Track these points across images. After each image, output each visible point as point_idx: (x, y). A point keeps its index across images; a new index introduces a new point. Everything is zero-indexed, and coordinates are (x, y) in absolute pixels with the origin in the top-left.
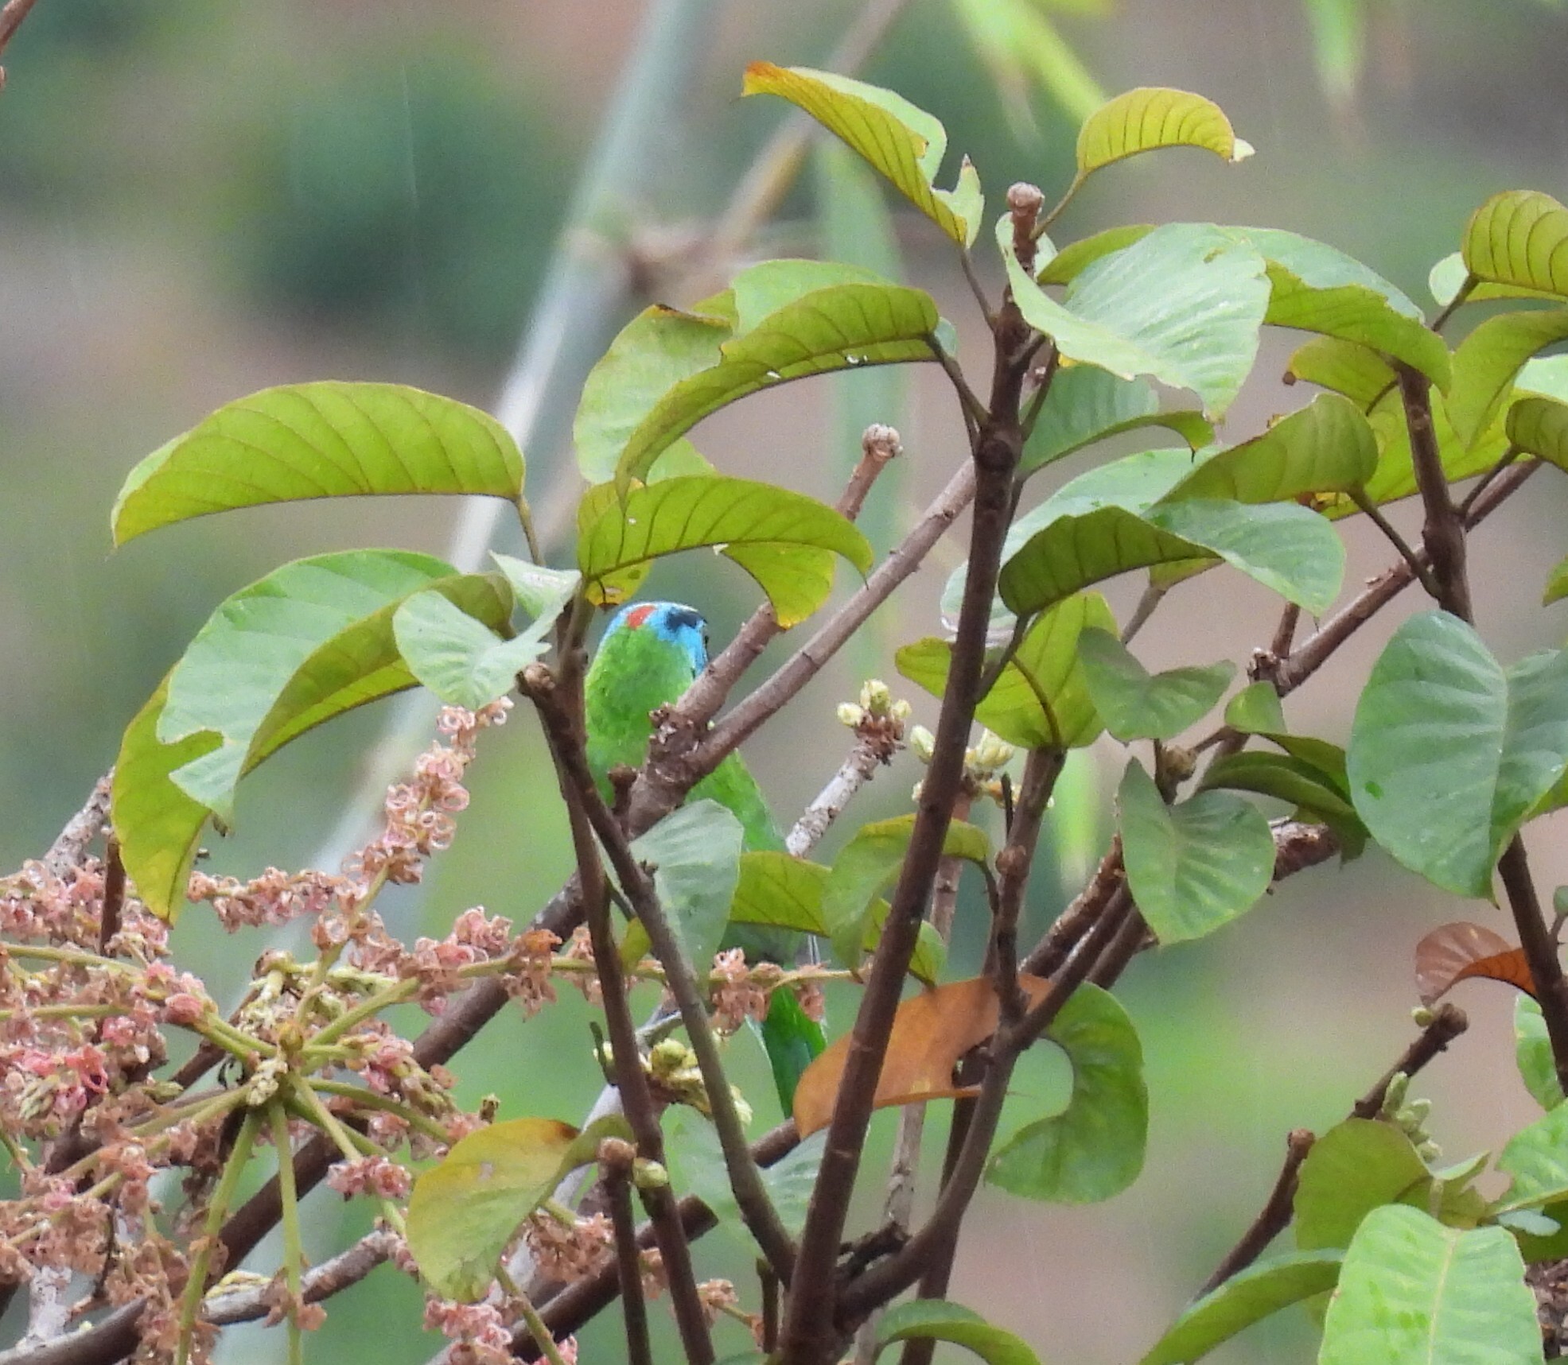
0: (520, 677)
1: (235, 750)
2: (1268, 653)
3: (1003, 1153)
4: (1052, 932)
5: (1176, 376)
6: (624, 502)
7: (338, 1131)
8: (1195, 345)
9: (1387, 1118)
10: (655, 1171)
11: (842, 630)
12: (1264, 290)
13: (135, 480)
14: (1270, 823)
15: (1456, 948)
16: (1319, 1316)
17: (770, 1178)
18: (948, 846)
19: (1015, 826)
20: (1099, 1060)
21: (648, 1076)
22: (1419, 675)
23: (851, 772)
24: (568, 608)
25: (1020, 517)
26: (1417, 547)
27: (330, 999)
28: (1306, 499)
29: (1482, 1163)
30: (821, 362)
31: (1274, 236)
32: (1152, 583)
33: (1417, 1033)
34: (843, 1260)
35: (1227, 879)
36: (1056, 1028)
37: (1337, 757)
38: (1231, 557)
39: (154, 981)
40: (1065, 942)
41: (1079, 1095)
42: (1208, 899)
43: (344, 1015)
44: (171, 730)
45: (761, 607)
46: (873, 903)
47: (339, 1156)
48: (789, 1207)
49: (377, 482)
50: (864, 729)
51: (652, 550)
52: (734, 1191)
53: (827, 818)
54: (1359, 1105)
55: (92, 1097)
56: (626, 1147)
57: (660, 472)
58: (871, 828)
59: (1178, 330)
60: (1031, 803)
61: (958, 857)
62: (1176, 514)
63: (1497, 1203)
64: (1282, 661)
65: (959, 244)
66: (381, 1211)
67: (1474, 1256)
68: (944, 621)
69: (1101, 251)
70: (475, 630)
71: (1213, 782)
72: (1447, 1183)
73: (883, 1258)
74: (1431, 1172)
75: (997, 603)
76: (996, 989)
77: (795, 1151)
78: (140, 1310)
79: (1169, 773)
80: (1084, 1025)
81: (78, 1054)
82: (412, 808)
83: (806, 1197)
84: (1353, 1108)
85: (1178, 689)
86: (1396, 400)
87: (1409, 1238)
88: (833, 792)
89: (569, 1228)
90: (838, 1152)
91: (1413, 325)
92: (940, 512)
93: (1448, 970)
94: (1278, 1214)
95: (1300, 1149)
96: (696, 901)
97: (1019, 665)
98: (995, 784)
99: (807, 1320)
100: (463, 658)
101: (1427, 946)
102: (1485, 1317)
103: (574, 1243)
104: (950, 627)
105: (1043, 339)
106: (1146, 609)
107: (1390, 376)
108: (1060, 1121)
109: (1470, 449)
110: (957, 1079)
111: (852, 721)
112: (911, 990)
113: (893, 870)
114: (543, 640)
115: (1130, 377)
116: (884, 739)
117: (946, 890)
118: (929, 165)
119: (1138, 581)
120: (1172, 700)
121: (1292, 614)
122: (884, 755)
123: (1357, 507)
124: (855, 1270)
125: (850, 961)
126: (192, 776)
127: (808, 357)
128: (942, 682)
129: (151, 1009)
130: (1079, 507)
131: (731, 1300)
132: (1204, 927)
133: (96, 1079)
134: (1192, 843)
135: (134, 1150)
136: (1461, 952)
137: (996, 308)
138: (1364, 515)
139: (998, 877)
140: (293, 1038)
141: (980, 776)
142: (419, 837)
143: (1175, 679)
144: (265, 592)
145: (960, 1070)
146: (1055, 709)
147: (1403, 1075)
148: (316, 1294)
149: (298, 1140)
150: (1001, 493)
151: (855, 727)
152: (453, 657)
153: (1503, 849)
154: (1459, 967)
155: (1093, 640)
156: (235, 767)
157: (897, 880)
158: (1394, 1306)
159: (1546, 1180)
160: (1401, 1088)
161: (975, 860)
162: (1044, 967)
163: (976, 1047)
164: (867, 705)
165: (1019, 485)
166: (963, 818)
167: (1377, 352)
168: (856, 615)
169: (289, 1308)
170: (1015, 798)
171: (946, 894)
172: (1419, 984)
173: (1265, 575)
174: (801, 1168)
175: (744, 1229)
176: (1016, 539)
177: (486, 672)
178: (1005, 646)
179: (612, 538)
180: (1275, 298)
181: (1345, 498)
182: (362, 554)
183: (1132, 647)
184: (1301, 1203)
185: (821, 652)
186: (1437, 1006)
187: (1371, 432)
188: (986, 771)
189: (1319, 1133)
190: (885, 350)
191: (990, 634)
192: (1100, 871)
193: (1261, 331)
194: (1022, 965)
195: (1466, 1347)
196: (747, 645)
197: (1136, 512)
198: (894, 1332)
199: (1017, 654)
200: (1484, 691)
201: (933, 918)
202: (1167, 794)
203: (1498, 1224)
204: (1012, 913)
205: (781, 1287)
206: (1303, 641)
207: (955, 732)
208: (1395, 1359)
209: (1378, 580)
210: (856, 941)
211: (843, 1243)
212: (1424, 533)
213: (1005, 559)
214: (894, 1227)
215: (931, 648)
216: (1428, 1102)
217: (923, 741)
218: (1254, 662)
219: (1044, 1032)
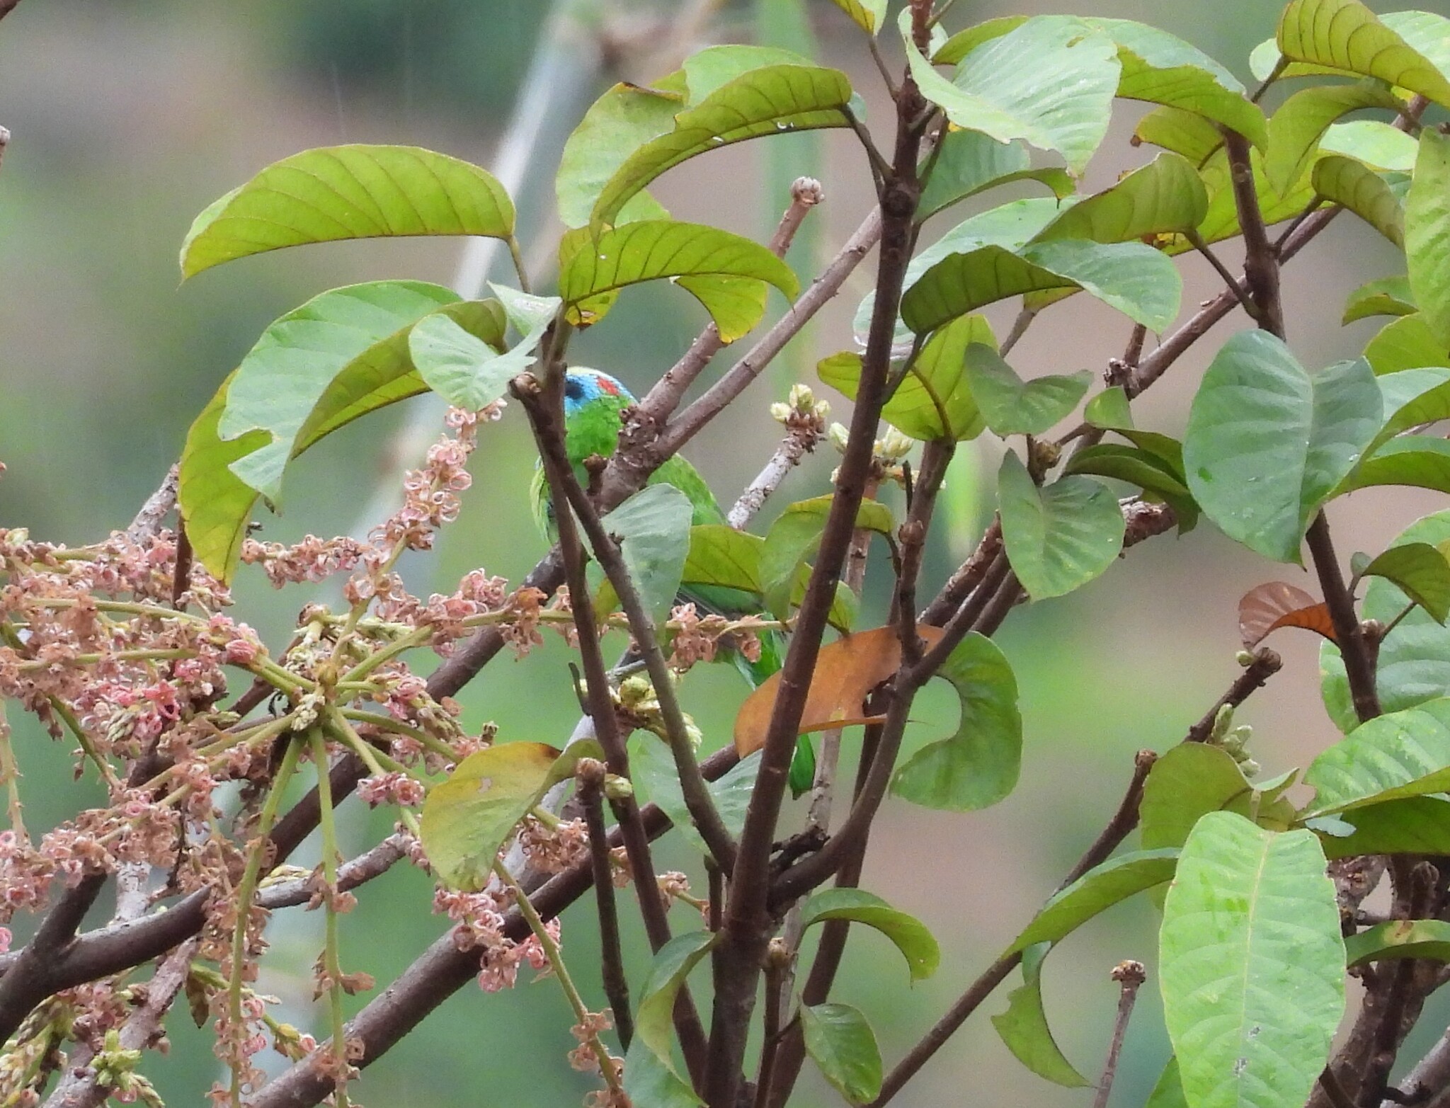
0: (513, 384)
1: (282, 444)
2: (1121, 362)
3: (904, 770)
4: (946, 588)
5: (1045, 139)
6: (596, 242)
7: (366, 751)
8: (1059, 115)
9: (1214, 741)
10: (623, 784)
11: (775, 344)
12: (1116, 69)
13: (199, 225)
14: (1121, 500)
15: (1271, 603)
16: (1160, 904)
17: (715, 790)
18: (860, 520)
19: (914, 503)
20: (984, 693)
21: (617, 706)
22: (1242, 382)
23: (782, 459)
24: (551, 327)
25: (918, 254)
26: (1240, 277)
27: (360, 643)
28: (1150, 239)
29: (1292, 778)
30: (756, 128)
31: (1123, 25)
32: (1026, 306)
33: (1240, 672)
34: (774, 856)
35: (1085, 548)
36: (946, 668)
37: (1175, 448)
38: (1089, 286)
39: (216, 630)
40: (955, 597)
41: (966, 722)
42: (1070, 563)
43: (371, 656)
44: (230, 429)
45: (709, 326)
46: (799, 565)
47: (366, 771)
48: (730, 813)
49: (396, 227)
50: (793, 423)
51: (620, 281)
52: (686, 800)
53: (762, 496)
54: (1193, 730)
55: (167, 723)
56: (598, 764)
57: (626, 217)
58: (797, 505)
59: (1047, 102)
60: (926, 486)
61: (867, 529)
62: (1045, 251)
63: (1305, 810)
64: (1133, 369)
65: (869, 31)
66: (400, 816)
67: (1286, 852)
68: (856, 338)
69: (983, 37)
70: (475, 345)
71: (1076, 468)
72: (1263, 793)
73: (809, 854)
74: (1251, 785)
75: (899, 323)
76: (899, 637)
77: (736, 768)
78: (206, 896)
79: (1039, 461)
80: (970, 666)
81: (155, 688)
82: (425, 488)
83: (744, 804)
84: (1188, 732)
85: (1043, 391)
86: (1223, 158)
87: (1233, 839)
88: (767, 476)
89: (554, 829)
90: (772, 769)
91: (1236, 97)
92: (855, 249)
93: (1266, 620)
94: (1127, 819)
95: (1145, 766)
96: (655, 565)
97: (917, 374)
98: (898, 470)
99: (744, 905)
100: (465, 368)
101: (1249, 601)
102: (1293, 902)
103: (557, 841)
104: (861, 343)
105: (936, 108)
106: (1019, 328)
107: (1218, 138)
108: (951, 743)
109: (1283, 198)
110: (867, 709)
111: (782, 418)
112: (829, 636)
113: (815, 539)
114: (531, 353)
115: (1007, 141)
116: (808, 433)
117: (858, 555)
119: (1013, 306)
120: (1042, 404)
121: (1140, 332)
122: (809, 444)
123: (1192, 246)
124: (785, 864)
125: (781, 613)
126: (248, 466)
127: (745, 124)
128: (854, 388)
129: (215, 652)
130: (966, 245)
131: (685, 889)
132: (1069, 586)
133: (170, 708)
134: (1059, 518)
135: (200, 767)
136: (1276, 606)
137: (899, 84)
138: (1197, 251)
139: (900, 545)
140: (330, 675)
141: (886, 463)
142: (431, 512)
143: (1042, 385)
144: (305, 316)
145: (869, 701)
146: (947, 409)
147: (1229, 705)
148: (349, 883)
149: (333, 758)
150: (903, 234)
151: (785, 422)
152: (457, 368)
153: (1309, 523)
154: (1275, 618)
155: (976, 352)
156: (284, 457)
157: (818, 548)
158: (1221, 893)
159: (1345, 792)
160: (1227, 716)
161: (882, 531)
162: (938, 619)
163: (882, 684)
164: (795, 404)
165: (917, 227)
166: (871, 498)
167: (1207, 119)
168: (785, 332)
169: (327, 894)
170: (914, 482)
171: (858, 560)
172: (1242, 632)
173: (1117, 301)
174: (740, 782)
176: (915, 271)
177: (484, 380)
178: (906, 357)
179: (587, 272)
180: (1126, 76)
181: (1181, 237)
182: (383, 284)
183: (1009, 359)
184: (1146, 810)
185: (757, 362)
186: (1257, 649)
187: (1202, 183)
188: (891, 459)
189: (1161, 752)
190: (809, 118)
191: (894, 349)
192: (984, 540)
193: (1114, 103)
194: (920, 616)
195: (1276, 926)
196: (698, 357)
197: (1012, 249)
198: (816, 914)
199: (916, 365)
200: (1296, 395)
201: (847, 578)
202: (1037, 478)
203: (1305, 827)
204: (911, 575)
205: (724, 878)
206: (1149, 353)
207: (865, 427)
208: (1221, 936)
209: (1211, 303)
210: (786, 597)
211: (774, 842)
212: (1245, 266)
213: (905, 287)
214: (816, 829)
215: (846, 359)
216: (1249, 727)
217: (839, 434)
218: (1110, 369)
219: (938, 671)
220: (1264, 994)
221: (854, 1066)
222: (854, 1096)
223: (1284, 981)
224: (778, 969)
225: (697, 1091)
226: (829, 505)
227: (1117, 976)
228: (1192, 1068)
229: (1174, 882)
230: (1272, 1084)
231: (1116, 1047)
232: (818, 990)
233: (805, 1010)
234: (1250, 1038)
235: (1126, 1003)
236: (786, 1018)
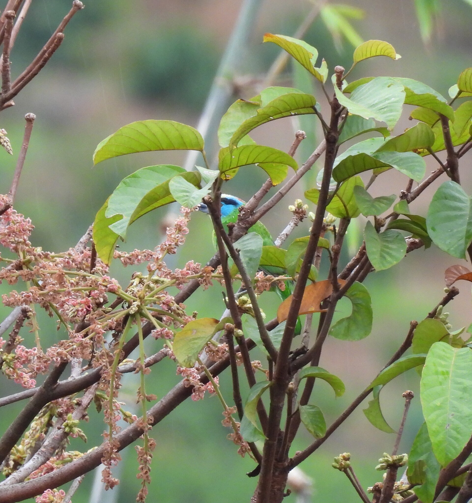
0: (203, 199)
1: (126, 219)
2: (405, 192)
3: (334, 327)
4: (347, 267)
5: (380, 118)
6: (231, 152)
7: (154, 321)
8: (385, 110)
9: (437, 318)
10: (240, 332)
11: (290, 186)
12: (404, 95)
13: (99, 147)
14: (405, 238)
15: (455, 272)
16: (420, 372)
17: (271, 334)
18: (319, 244)
19: (337, 239)
20: (360, 302)
21: (238, 306)
22: (446, 198)
23: (292, 224)
24: (216, 180)
25: (338, 156)
26: (445, 163)
27: (152, 285)
28: (415, 151)
29: (463, 330)
30: (284, 114)
31: (406, 80)
32: (374, 173)
33: (446, 295)
34: (290, 356)
35: (394, 253)
36: (348, 294)
37: (424, 221)
38: (395, 166)
39: (104, 281)
40: (350, 269)
41: (354, 311)
42: (389, 259)
43: (156, 289)
44: (109, 214)
45: (268, 180)
46: (299, 259)
47: (154, 328)
48: (275, 342)
49: (164, 147)
50: (296, 212)
51: (239, 165)
52: (261, 337)
53: (285, 236)
54: (430, 314)
55: (88, 312)
56: (232, 325)
57: (241, 144)
58: (298, 239)
59: (381, 105)
60: (341, 233)
61: (321, 247)
62: (380, 155)
63: (467, 341)
64: (409, 194)
65: (322, 82)
66: (166, 343)
67: (462, 355)
68: (317, 184)
69: (360, 84)
70: (191, 186)
71: (390, 227)
72: (453, 335)
73: (302, 355)
74: (450, 333)
75: (332, 179)
76: (332, 283)
77: (278, 326)
78: (101, 369)
79: (378, 225)
80: (356, 293)
81: (84, 300)
82: (173, 234)
83: (280, 339)
84: (428, 315)
85: (379, 201)
86: (440, 124)
87: (444, 351)
88: (287, 230)
89: (217, 347)
90: (289, 327)
91: (444, 104)
92: (316, 154)
93: (453, 277)
94: (408, 343)
95: (414, 326)
96: (250, 259)
97: (338, 196)
98: (331, 227)
99: (281, 372)
100: (188, 194)
101: (448, 271)
102: (465, 372)
103: (218, 351)
104: (319, 185)
105: (344, 108)
106: (372, 180)
107: (438, 117)
108: (348, 319)
109: (460, 137)
110: (321, 307)
111: (292, 210)
112: (309, 283)
113: (304, 251)
114: (209, 189)
115: (367, 119)
116: (301, 215)
117: (318, 256)
118: (313, 61)
119: (370, 173)
120: (379, 206)
121: (411, 181)
122: (301, 219)
123: (429, 153)
124: (294, 359)
125: (292, 275)
126: (115, 226)
127: (281, 113)
128: (317, 200)
129: (104, 288)
130: (354, 153)
131: (260, 366)
132: (388, 266)
133: (89, 307)
134: (385, 244)
135: (99, 326)
136: (458, 274)
137: (332, 99)
138: (431, 155)
139: (332, 252)
140: (142, 296)
141: (328, 225)
142: (176, 241)
143: (379, 199)
144: (135, 177)
145: (322, 304)
146: (348, 207)
147: (441, 306)
148: (148, 365)
149: (143, 323)
150: (333, 149)
151: (293, 212)
152: (185, 194)
153: (468, 245)
154: (457, 277)
155: (358, 189)
156: (127, 224)
157: (305, 254)
158: (440, 369)
160: (441, 309)
161: (326, 248)
162: (344, 277)
163: (326, 299)
164: (296, 206)
165: (338, 147)
166: (322, 237)
167: (435, 111)
168: (294, 181)
169: (141, 368)
170: (337, 231)
171: (318, 257)
172: (446, 281)
173: (404, 171)
174: (279, 331)
175: (264, 347)
176: (337, 161)
177: (194, 198)
178: (334, 190)
179: (228, 162)
180: (407, 97)
181: (426, 150)
182: (161, 166)
183: (369, 191)
184: (414, 341)
185: (284, 191)
186: (451, 287)
187: (433, 133)
189: (419, 322)
190: (302, 111)
191: (330, 187)
192: (359, 250)
193: (403, 106)
194: (339, 276)
195: (459, 380)
196: (264, 190)
197: (369, 154)
198: (304, 375)
199: (338, 192)
200: (463, 203)
201: (315, 264)
202: (378, 230)
203: (467, 347)
204: (336, 262)
205: (274, 363)
206: (415, 188)
207: (321, 213)
208: (441, 384)
209: (435, 172)
210: (294, 270)
211: (290, 351)
212: (447, 160)
213: (334, 167)
214: (304, 347)
215: (315, 191)
216: (448, 313)
217: (312, 216)
218: (401, 194)
219: (345, 294)
220: (455, 403)
221: (317, 426)
222: (317, 436)
223: (461, 398)
224: (291, 394)
225: (265, 434)
226: (309, 239)
227: (404, 396)
228: (432, 427)
229: (425, 365)
230: (458, 433)
231: (404, 420)
232: (305, 400)
233: (301, 407)
234: (451, 417)
235: (407, 405)
236: (294, 410)
